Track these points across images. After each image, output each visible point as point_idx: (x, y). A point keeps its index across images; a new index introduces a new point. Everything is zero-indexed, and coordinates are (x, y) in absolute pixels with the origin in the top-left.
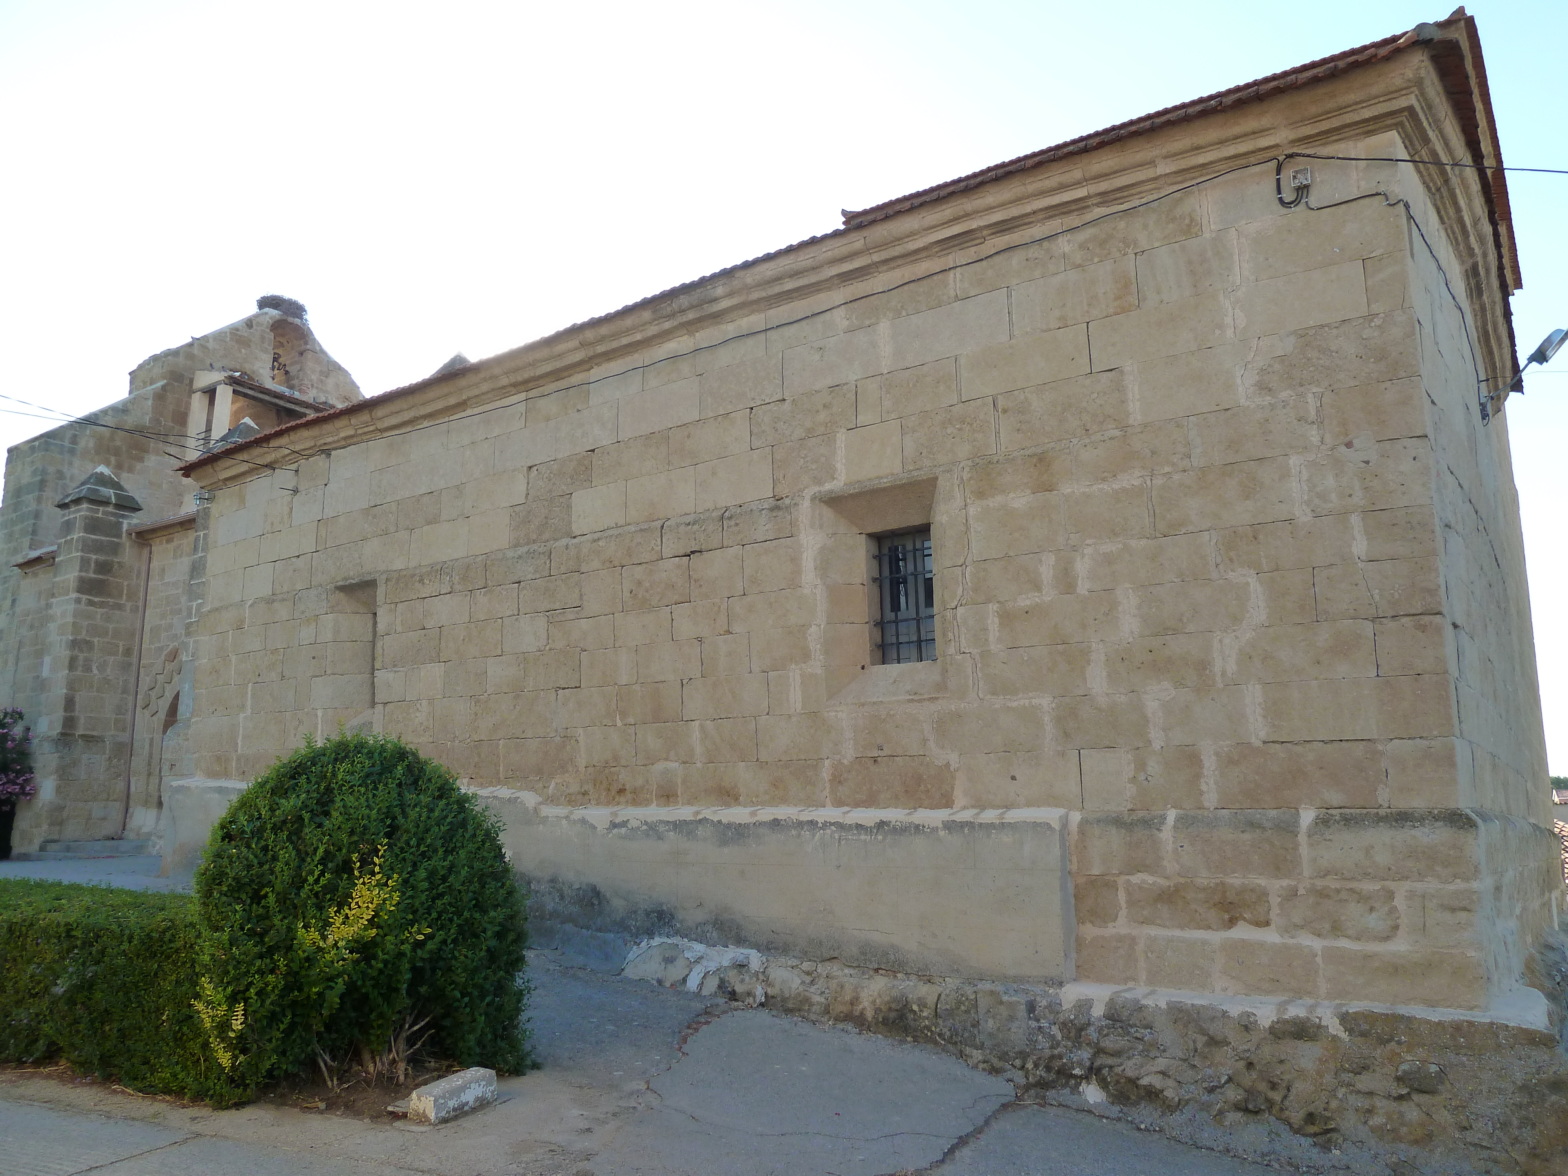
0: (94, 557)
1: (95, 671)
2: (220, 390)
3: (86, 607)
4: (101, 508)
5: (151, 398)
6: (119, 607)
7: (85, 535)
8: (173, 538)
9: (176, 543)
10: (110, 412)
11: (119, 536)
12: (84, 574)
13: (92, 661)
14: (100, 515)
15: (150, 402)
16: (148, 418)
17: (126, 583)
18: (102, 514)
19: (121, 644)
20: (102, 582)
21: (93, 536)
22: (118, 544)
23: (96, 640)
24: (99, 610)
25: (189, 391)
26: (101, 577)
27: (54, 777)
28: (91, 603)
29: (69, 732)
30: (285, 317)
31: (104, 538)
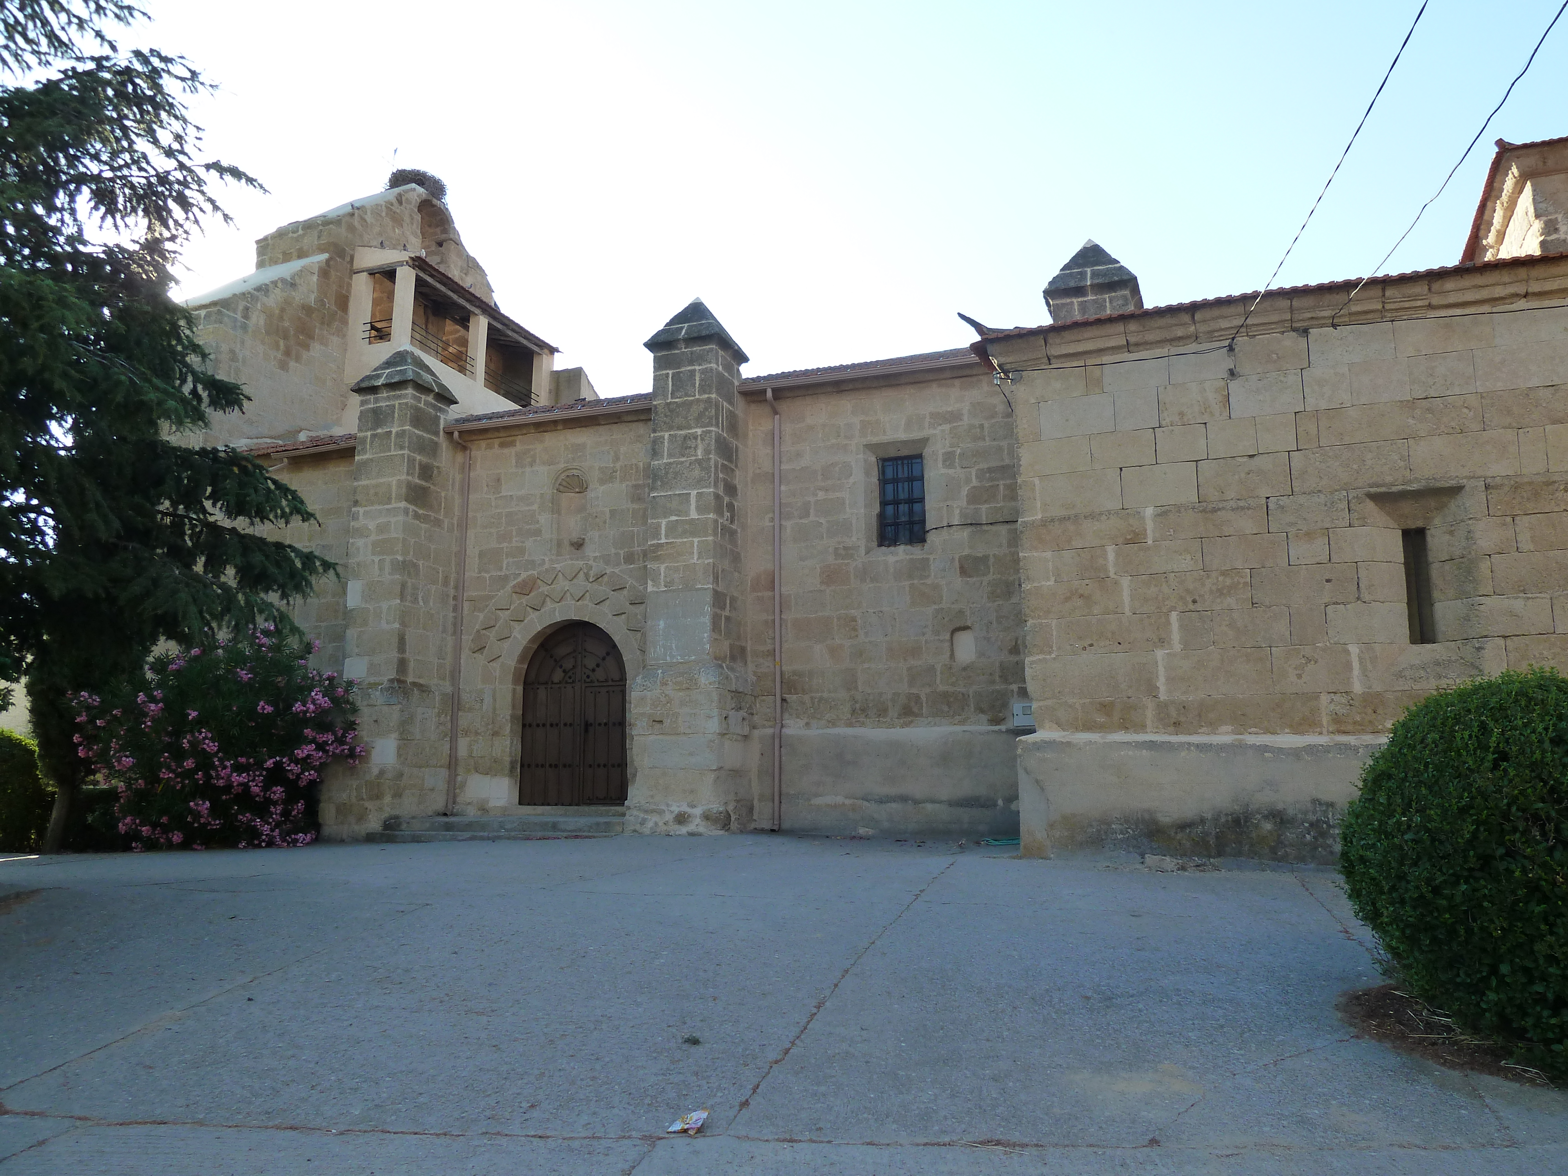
0: (418, 458)
1: (421, 603)
2: (401, 272)
3: (413, 521)
4: (423, 397)
5: (317, 273)
6: (438, 523)
7: (410, 428)
8: (515, 441)
9: (519, 447)
10: (280, 285)
11: (437, 434)
12: (410, 478)
13: (418, 589)
14: (422, 405)
15: (315, 278)
16: (313, 297)
17: (443, 494)
18: (424, 404)
19: (441, 569)
20: (425, 490)
21: (416, 431)
22: (436, 443)
23: (421, 563)
24: (423, 525)
25: (351, 270)
26: (424, 483)
27: (395, 735)
28: (417, 516)
29: (402, 678)
30: (430, 198)
31: (425, 435)
